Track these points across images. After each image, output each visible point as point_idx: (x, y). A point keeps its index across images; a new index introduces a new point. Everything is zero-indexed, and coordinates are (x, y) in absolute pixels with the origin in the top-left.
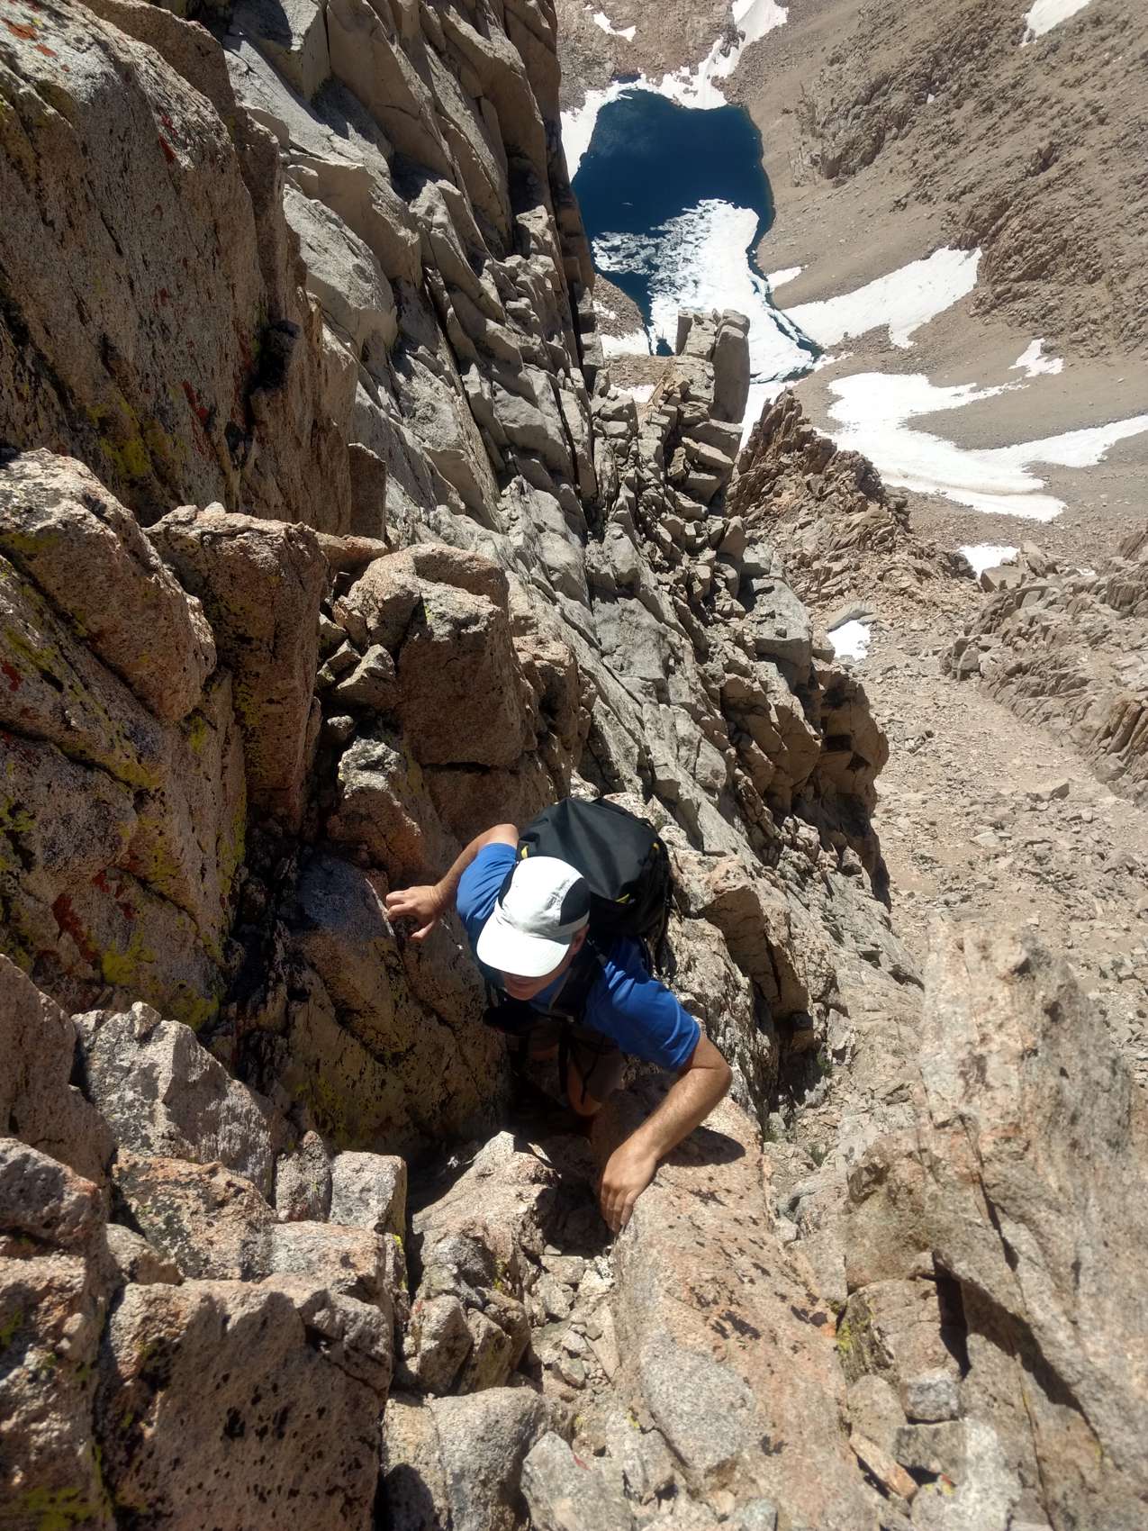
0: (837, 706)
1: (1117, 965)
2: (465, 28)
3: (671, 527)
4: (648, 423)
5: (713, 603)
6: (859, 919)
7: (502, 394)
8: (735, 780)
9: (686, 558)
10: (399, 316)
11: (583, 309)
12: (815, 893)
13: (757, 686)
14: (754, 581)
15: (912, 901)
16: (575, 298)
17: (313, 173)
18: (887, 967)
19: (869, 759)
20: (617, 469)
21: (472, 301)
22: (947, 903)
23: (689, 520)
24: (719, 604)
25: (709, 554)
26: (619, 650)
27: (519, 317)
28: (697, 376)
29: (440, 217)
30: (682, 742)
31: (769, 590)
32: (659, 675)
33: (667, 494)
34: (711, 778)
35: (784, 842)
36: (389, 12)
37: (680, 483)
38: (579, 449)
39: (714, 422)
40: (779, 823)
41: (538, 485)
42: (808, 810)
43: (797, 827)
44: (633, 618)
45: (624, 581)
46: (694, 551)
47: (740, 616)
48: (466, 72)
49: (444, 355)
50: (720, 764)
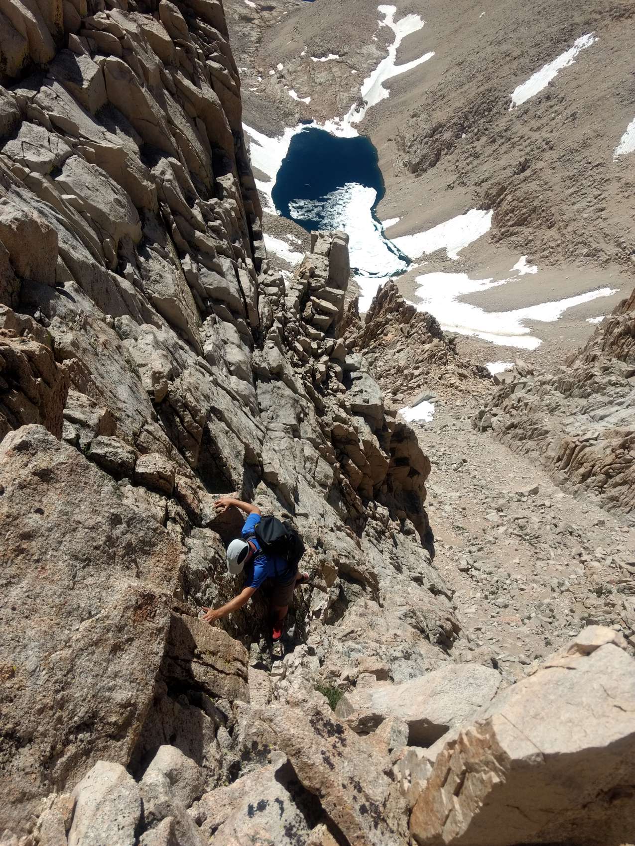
0: (400, 441)
1: (561, 585)
2: (187, 82)
3: (302, 343)
4: (291, 289)
5: (328, 385)
6: (412, 558)
7: (204, 270)
8: (340, 481)
9: (311, 360)
10: (143, 228)
11: (255, 228)
12: (387, 544)
13: (351, 429)
14: (352, 373)
15: (451, 551)
16: (250, 222)
17: (93, 150)
18: (427, 585)
19: (420, 471)
20: (272, 312)
21: (187, 220)
22: (470, 552)
23: (314, 340)
24: (331, 385)
25: (325, 358)
26: (271, 409)
27: (215, 230)
28: (319, 265)
29: (169, 176)
30: (308, 459)
31: (360, 378)
32: (294, 422)
33: (301, 325)
34: (324, 479)
35: (369, 515)
36: (141, 71)
37: (310, 321)
38: (248, 300)
39: (328, 289)
40: (366, 505)
41: (224, 320)
42: (384, 498)
43: (376, 507)
44: (280, 391)
45: (274, 371)
46: (317, 357)
47: (343, 392)
48: (187, 105)
49: (169, 248)
50: (330, 471)
